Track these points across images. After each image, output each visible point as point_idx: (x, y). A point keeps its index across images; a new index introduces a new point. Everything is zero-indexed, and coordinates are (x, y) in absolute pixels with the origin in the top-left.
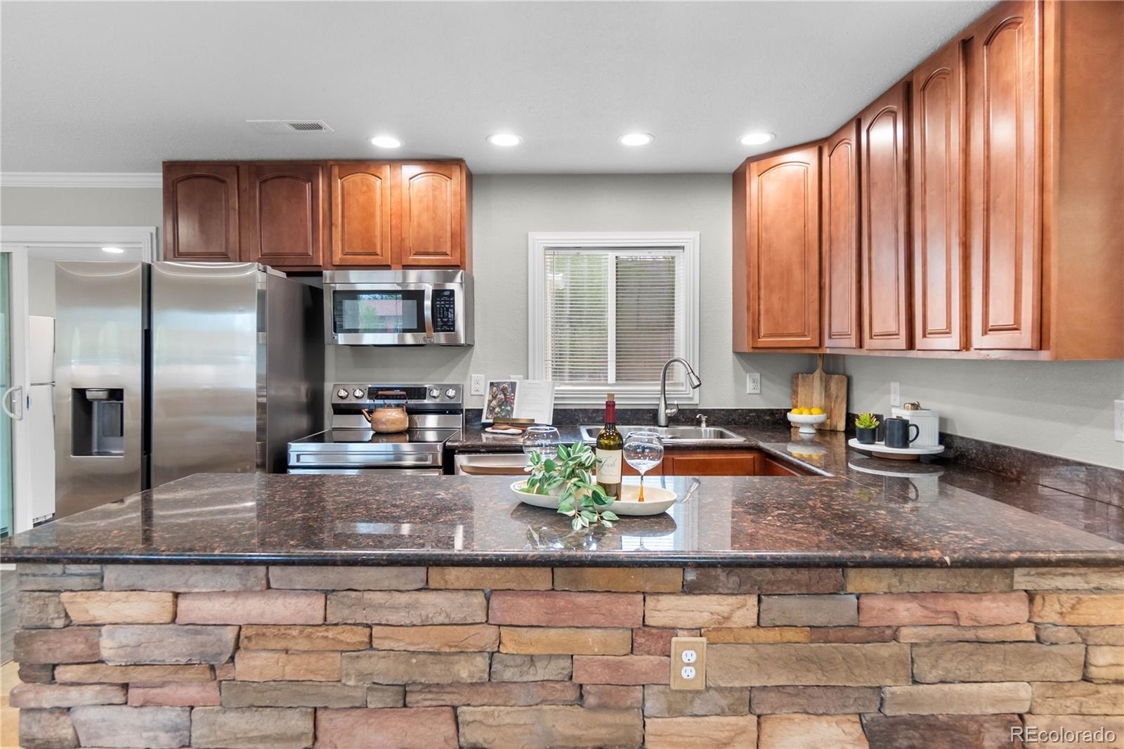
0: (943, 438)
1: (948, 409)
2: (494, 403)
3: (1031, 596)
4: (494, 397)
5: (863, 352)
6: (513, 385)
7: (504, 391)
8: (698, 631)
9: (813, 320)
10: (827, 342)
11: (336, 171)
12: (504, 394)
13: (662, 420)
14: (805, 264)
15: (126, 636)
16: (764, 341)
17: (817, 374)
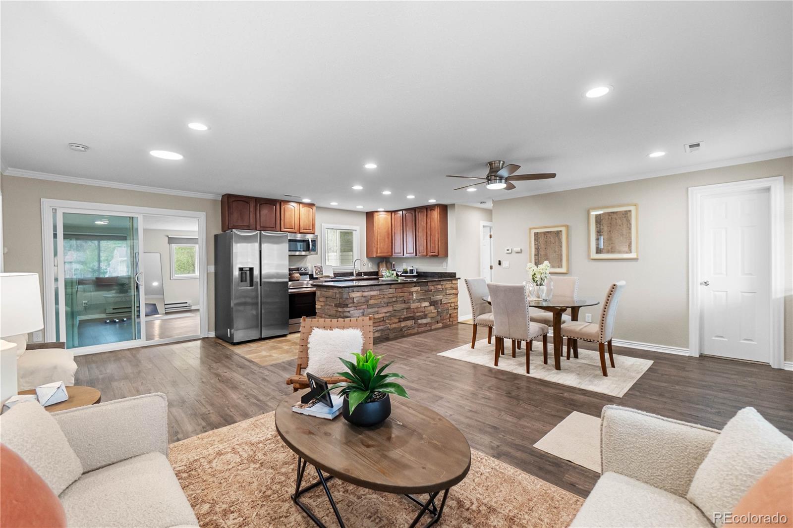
0: (417, 273)
1: (417, 267)
2: (317, 272)
3: (442, 285)
4: (317, 270)
5: (404, 256)
6: (322, 266)
7: (319, 268)
8: (415, 292)
9: (390, 250)
10: (394, 255)
11: (282, 203)
12: (320, 269)
13: (355, 275)
14: (388, 238)
15: (357, 299)
16: (379, 255)
17: (384, 263)
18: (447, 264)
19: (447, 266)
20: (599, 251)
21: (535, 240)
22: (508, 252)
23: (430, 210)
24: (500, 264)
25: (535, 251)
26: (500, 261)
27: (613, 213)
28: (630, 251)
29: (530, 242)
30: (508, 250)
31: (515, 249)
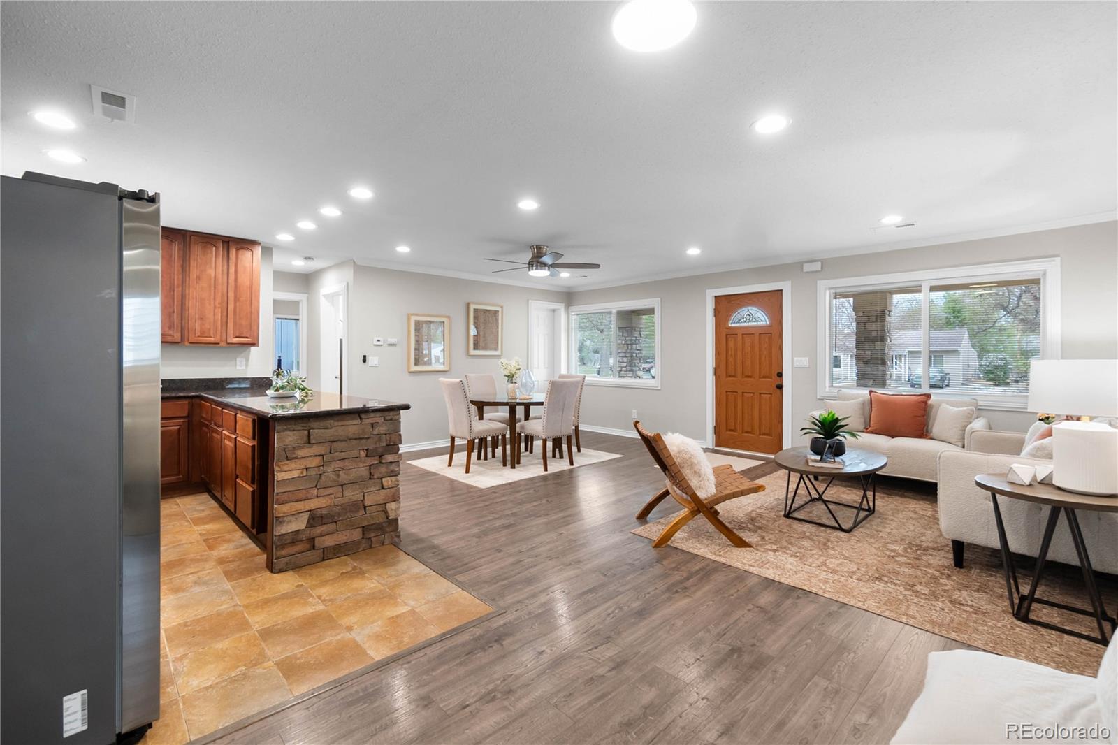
18: (247, 360)
19: (247, 365)
20: (476, 347)
21: (415, 330)
22: (378, 343)
23: (238, 250)
24: (364, 361)
25: (416, 344)
26: (365, 357)
27: (487, 310)
28: (496, 349)
29: (409, 331)
30: (379, 341)
31: (389, 340)
